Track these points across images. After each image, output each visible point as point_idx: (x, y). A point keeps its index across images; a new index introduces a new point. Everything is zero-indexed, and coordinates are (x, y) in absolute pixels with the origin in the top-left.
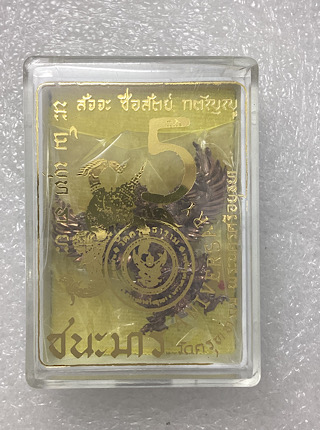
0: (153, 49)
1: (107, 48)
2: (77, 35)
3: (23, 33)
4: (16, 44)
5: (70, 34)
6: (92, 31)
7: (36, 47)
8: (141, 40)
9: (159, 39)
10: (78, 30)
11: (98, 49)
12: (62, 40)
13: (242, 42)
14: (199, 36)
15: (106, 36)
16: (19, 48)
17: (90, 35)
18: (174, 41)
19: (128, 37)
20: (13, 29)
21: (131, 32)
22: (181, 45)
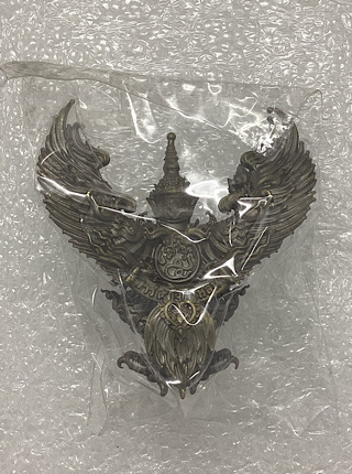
0: (220, 27)
1: (156, 29)
2: (114, 13)
3: (42, 14)
4: (33, 30)
5: (105, 12)
6: (134, 7)
7: (60, 32)
8: (203, 15)
9: (226, 13)
10: (116, 7)
11: (143, 31)
12: (94, 21)
13: (341, 12)
14: (282, 6)
15: (154, 12)
16: (36, 34)
17: (133, 11)
18: (247, 15)
19: (184, 12)
20: (28, 10)
21: (189, 6)
22: (257, 20)
